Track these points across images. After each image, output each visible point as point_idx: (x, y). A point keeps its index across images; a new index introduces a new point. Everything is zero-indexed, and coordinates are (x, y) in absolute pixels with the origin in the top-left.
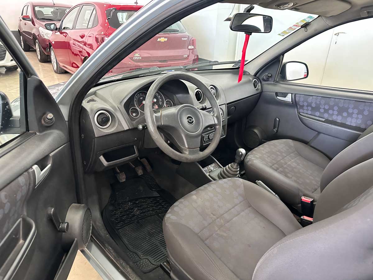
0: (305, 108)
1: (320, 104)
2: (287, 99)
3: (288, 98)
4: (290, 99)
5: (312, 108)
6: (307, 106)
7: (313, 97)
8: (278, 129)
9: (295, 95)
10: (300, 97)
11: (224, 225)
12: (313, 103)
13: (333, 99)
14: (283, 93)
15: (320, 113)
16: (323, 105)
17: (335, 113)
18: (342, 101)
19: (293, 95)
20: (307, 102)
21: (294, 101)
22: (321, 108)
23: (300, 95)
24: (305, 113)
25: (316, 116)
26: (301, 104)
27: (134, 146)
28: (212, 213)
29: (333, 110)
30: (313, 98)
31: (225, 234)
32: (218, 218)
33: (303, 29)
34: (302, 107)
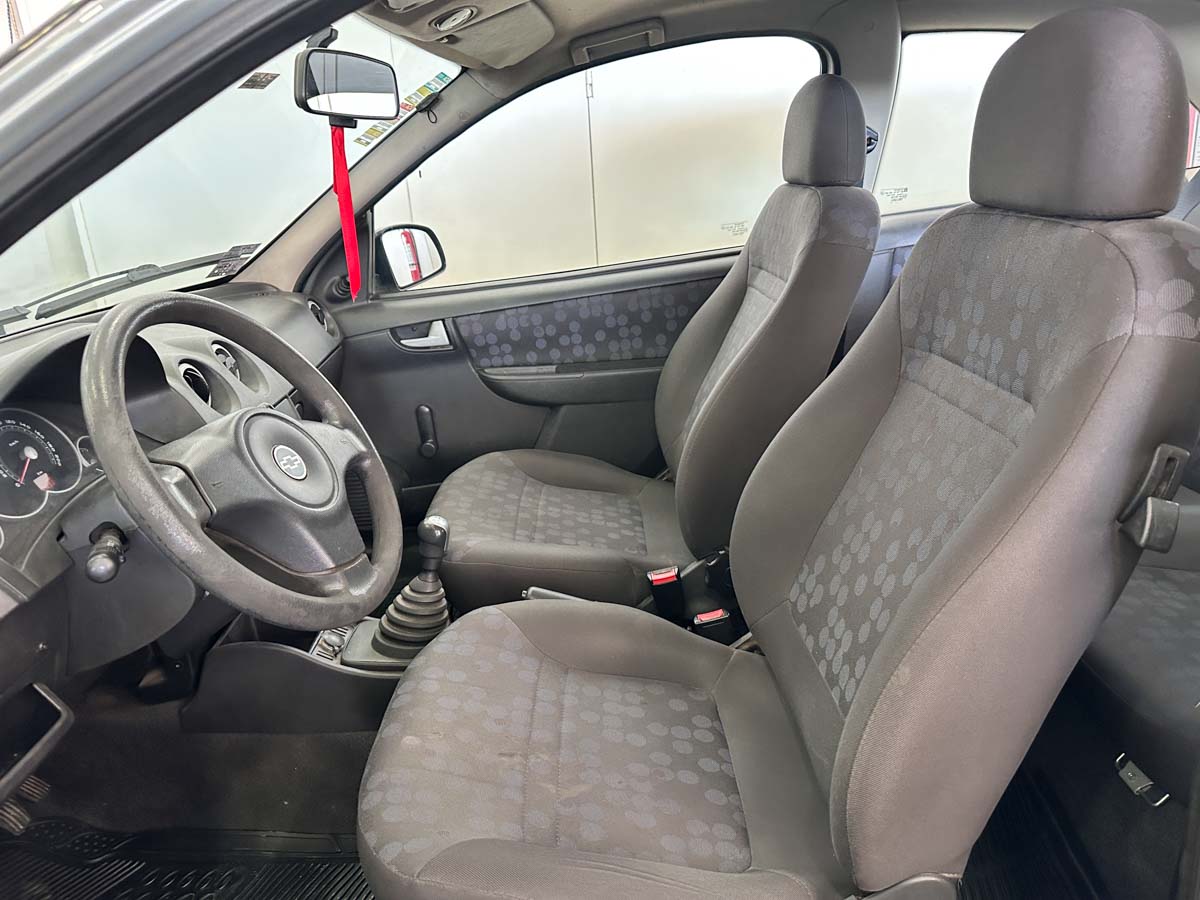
0: (494, 350)
1: (532, 326)
2: (435, 340)
3: (438, 336)
4: (442, 335)
5: (513, 344)
6: (499, 344)
7: (507, 311)
8: (435, 439)
9: (454, 323)
10: (470, 323)
11: (558, 762)
12: (511, 330)
13: (559, 306)
14: (412, 327)
15: (537, 353)
16: (542, 329)
17: (577, 339)
18: (584, 302)
19: (449, 322)
20: (496, 332)
21: (458, 340)
22: (536, 339)
23: (467, 318)
24: (497, 367)
25: (531, 365)
26: (479, 342)
27: (36, 686)
28: (501, 754)
29: (570, 334)
30: (507, 318)
31: (583, 788)
32: (526, 756)
33: (422, 116)
34: (485, 350)
